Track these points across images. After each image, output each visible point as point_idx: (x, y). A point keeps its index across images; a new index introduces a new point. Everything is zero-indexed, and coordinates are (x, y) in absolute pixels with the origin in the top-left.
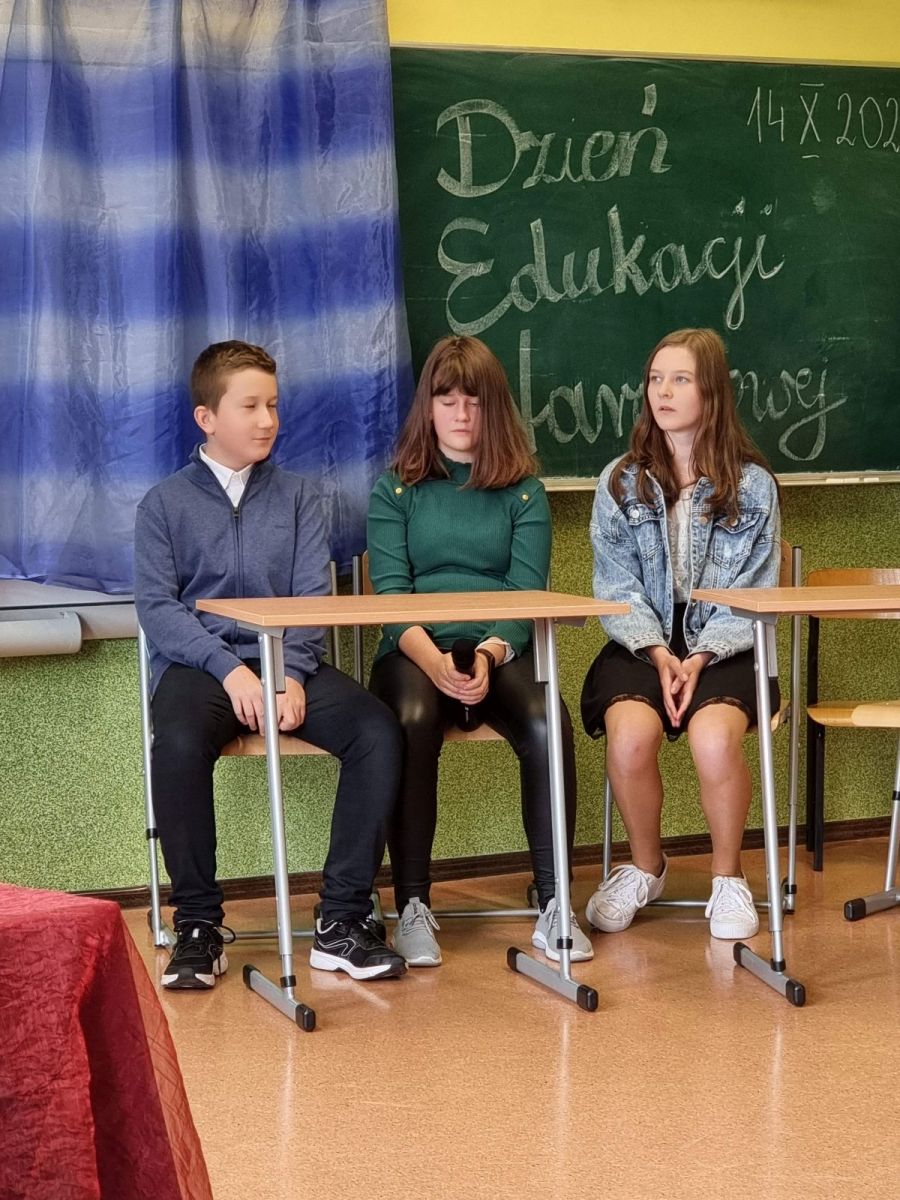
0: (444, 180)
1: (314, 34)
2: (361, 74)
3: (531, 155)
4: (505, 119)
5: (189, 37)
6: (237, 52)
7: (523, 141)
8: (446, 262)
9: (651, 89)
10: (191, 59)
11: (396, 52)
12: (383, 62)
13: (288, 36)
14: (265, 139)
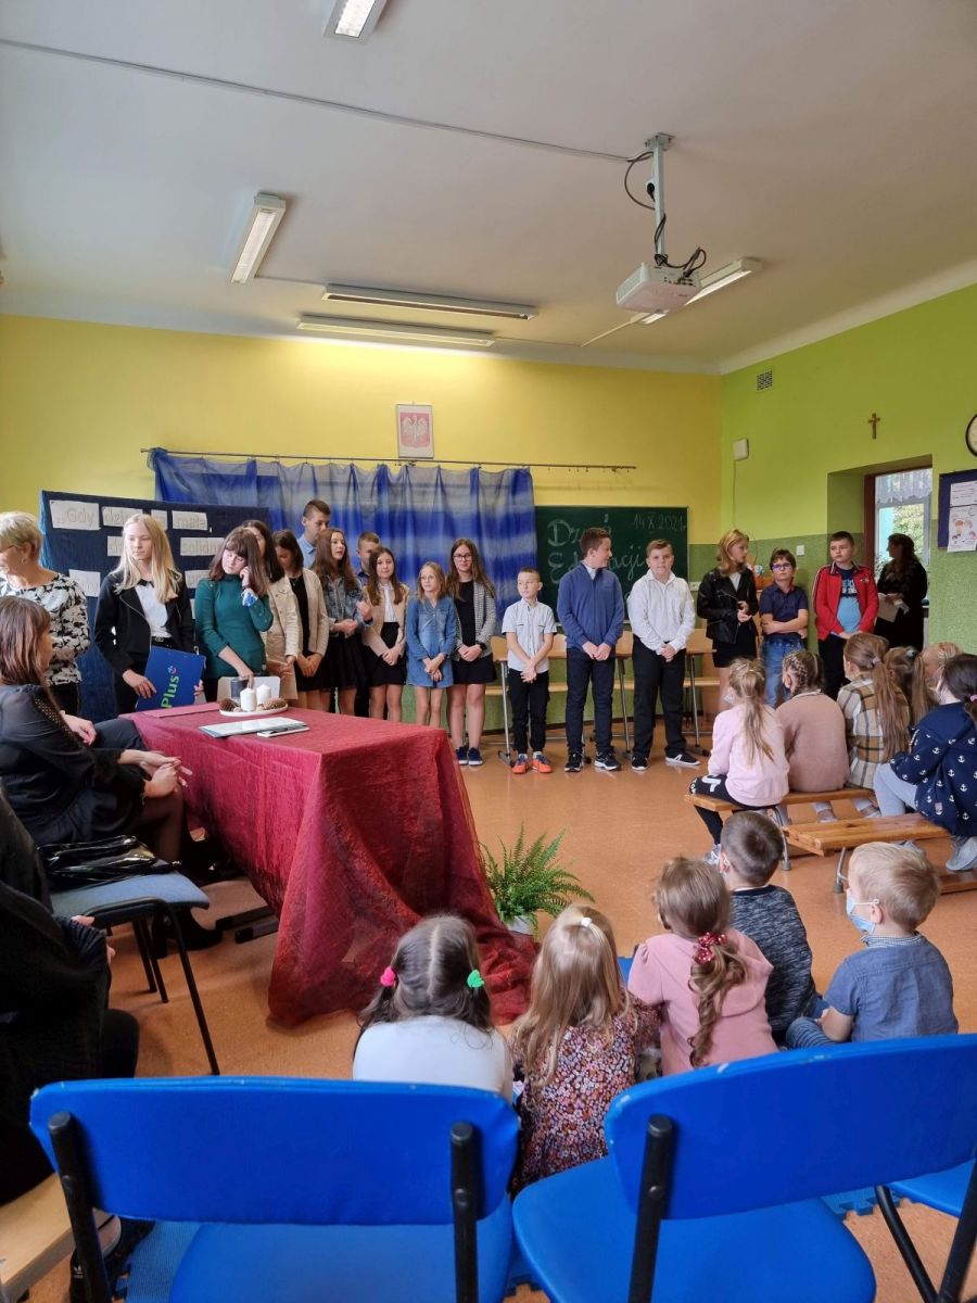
0: (550, 542)
1: (514, 503)
2: (527, 514)
3: (573, 534)
4: (567, 525)
5: (481, 505)
6: (494, 509)
7: (571, 531)
8: (551, 564)
9: (607, 516)
10: (481, 510)
11: (537, 508)
12: (533, 511)
13: (507, 504)
14: (501, 531)
